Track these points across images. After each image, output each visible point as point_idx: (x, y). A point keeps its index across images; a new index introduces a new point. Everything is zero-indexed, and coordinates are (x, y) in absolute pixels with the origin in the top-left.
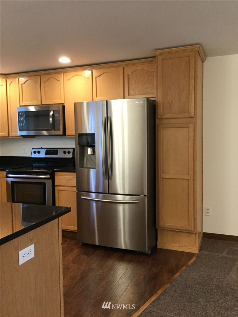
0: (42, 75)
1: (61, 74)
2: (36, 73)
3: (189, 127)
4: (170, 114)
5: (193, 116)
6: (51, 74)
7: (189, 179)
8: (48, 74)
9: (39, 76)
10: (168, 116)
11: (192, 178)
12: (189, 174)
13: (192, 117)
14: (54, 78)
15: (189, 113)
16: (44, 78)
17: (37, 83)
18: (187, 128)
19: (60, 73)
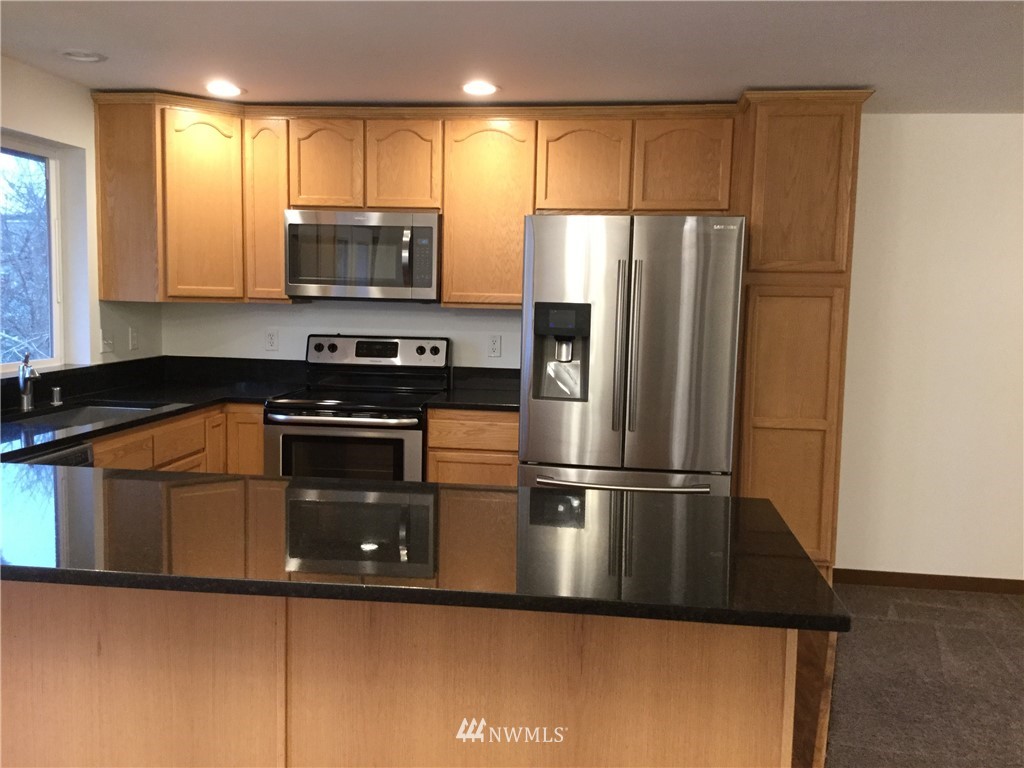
0: (369, 119)
1: (435, 123)
2: (350, 111)
3: (831, 298)
4: (782, 260)
5: (844, 269)
6: (402, 118)
7: (825, 431)
8: (394, 119)
9: (362, 122)
10: (780, 264)
11: (834, 427)
12: (825, 418)
13: (842, 272)
14: (413, 132)
15: (833, 259)
16: (375, 129)
17: (352, 140)
18: (827, 300)
19: (433, 118)
